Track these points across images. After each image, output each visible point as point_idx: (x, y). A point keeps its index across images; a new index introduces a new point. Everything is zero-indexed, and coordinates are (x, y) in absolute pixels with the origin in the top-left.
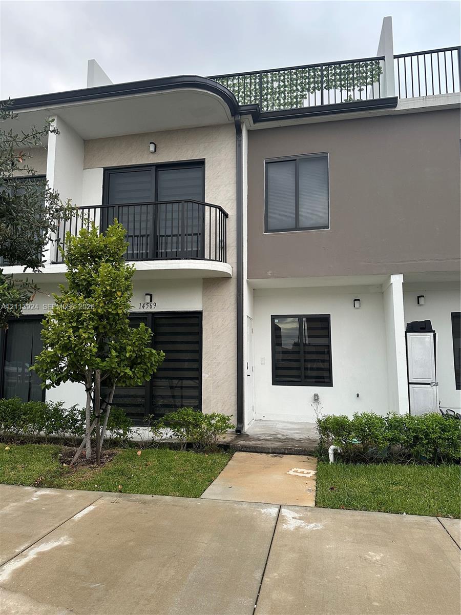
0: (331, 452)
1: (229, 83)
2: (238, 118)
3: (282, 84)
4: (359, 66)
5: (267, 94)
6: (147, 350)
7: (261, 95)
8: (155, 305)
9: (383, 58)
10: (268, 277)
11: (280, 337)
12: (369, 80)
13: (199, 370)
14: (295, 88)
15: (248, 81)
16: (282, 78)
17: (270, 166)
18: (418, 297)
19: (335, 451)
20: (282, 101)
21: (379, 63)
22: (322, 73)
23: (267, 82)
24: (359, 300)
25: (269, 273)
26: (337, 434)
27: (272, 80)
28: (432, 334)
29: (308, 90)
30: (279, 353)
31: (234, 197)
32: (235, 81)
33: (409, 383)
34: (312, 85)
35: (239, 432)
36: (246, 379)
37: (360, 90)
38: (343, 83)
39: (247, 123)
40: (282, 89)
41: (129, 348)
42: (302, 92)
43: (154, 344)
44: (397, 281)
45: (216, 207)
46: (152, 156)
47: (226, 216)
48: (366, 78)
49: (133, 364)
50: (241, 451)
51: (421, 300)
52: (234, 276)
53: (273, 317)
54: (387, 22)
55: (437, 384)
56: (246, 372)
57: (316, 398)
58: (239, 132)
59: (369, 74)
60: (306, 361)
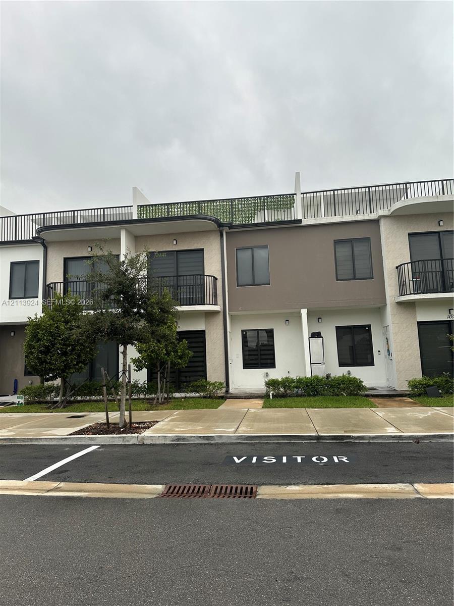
0: (271, 394)
1: (215, 204)
2: (221, 229)
3: (243, 206)
4: (283, 198)
5: (235, 211)
6: (187, 351)
7: (232, 212)
8: (179, 327)
9: (296, 194)
10: (239, 311)
11: (247, 342)
12: (288, 206)
13: (205, 362)
14: (250, 209)
15: (225, 203)
16: (243, 203)
17: (239, 252)
18: (319, 318)
19: (273, 394)
20: (244, 216)
21: (293, 197)
22: (264, 201)
23: (235, 205)
24: (288, 320)
25: (240, 309)
26: (273, 386)
27: (238, 204)
28: (321, 339)
29: (257, 210)
30: (246, 351)
31: (220, 269)
32: (218, 203)
33: (311, 364)
34: (259, 207)
35: (227, 391)
36: (230, 365)
37: (284, 211)
38: (275, 207)
39: (226, 229)
40: (244, 209)
41: (179, 351)
42: (254, 211)
43: (189, 348)
44: (304, 312)
45: (212, 276)
46: (174, 246)
47: (216, 279)
48: (287, 205)
49: (181, 358)
50: (229, 399)
51: (320, 320)
52: (222, 311)
53: (243, 331)
54: (298, 174)
55: (324, 364)
56: (230, 362)
57: (267, 375)
58: (222, 236)
59: (288, 202)
60: (261, 355)
